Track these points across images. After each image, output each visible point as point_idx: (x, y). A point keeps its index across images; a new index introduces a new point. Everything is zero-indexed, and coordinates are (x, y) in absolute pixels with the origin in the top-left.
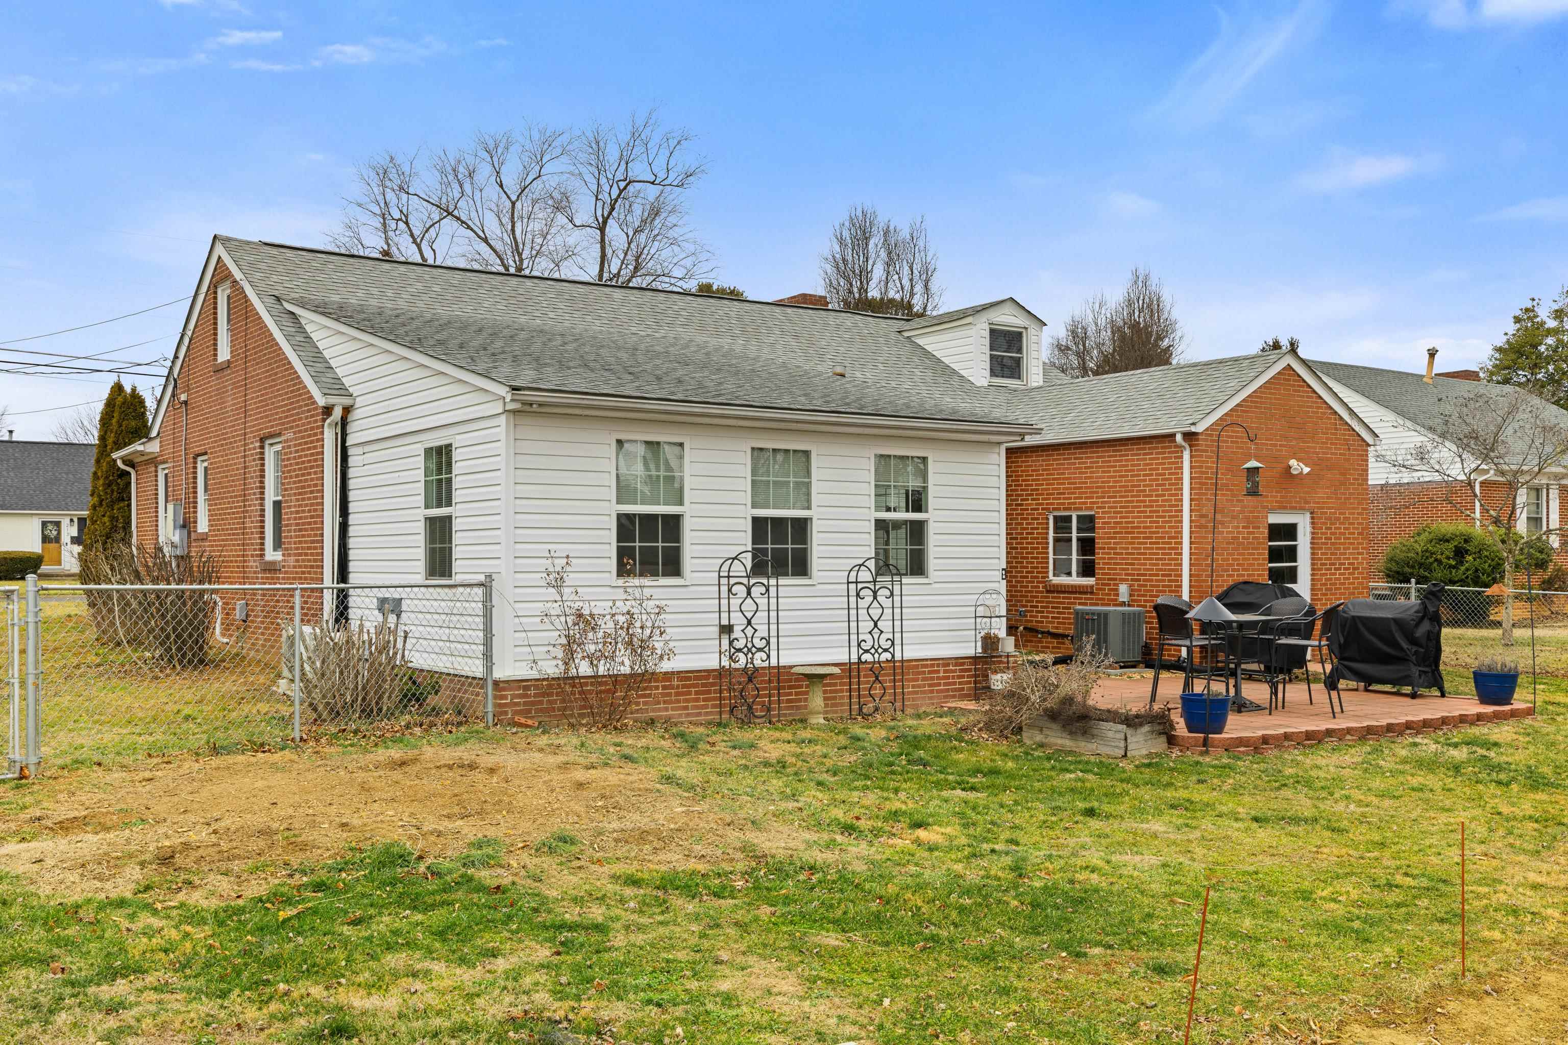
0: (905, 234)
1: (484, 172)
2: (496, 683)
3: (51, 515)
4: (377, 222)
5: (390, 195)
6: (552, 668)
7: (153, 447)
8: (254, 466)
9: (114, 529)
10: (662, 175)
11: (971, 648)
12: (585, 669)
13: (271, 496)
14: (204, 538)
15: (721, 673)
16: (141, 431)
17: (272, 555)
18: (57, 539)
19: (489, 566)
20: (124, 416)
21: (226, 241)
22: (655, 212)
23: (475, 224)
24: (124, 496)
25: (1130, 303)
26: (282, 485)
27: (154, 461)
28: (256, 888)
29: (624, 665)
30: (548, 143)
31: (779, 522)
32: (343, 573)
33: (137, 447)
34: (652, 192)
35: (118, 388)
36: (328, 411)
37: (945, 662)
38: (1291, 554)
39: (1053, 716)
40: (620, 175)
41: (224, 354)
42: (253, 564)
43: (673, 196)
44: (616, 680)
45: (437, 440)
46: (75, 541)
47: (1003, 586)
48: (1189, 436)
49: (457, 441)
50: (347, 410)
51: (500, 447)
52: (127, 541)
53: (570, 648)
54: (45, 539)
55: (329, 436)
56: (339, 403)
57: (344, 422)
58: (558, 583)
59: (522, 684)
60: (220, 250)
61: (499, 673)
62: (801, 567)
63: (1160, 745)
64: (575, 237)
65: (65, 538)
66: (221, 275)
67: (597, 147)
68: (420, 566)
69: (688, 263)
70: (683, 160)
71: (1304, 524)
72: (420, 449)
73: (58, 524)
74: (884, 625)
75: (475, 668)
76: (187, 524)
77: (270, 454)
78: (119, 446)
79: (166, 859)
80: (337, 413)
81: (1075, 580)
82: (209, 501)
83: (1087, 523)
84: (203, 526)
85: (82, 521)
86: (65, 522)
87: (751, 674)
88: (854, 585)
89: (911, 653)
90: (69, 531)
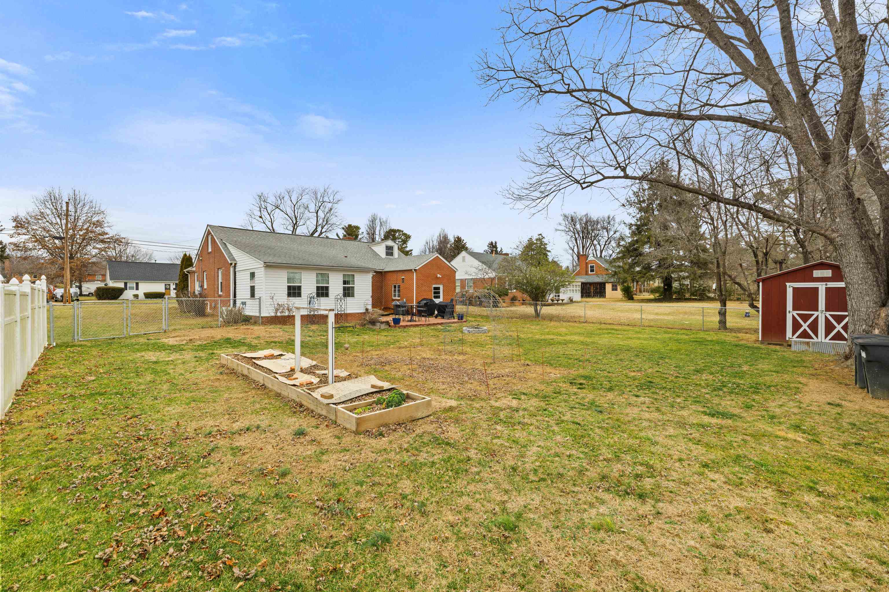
0: (384, 220)
1: (287, 198)
2: (262, 317)
3: (168, 282)
4: (258, 209)
5: (262, 202)
6: (273, 315)
7: (194, 269)
8: (216, 274)
9: (184, 287)
10: (332, 201)
11: (363, 311)
12: (279, 314)
13: (220, 281)
14: (206, 289)
15: (308, 315)
16: (191, 265)
17: (220, 293)
18: (169, 289)
19: (261, 295)
20: (187, 261)
21: (210, 226)
22: (331, 209)
23: (284, 210)
24: (187, 280)
25: (440, 236)
26: (222, 279)
27: (194, 272)
28: (205, 342)
29: (287, 314)
30: (304, 191)
31: (322, 287)
32: (235, 296)
33: (190, 269)
34: (330, 205)
35: (185, 255)
36: (231, 264)
37: (358, 313)
38: (439, 293)
39: (370, 322)
40: (321, 200)
41: (210, 250)
42: (216, 295)
43: (335, 206)
44: (284, 316)
45: (252, 271)
46: (174, 289)
47: (371, 299)
48: (415, 270)
49: (256, 271)
50: (235, 264)
51: (263, 273)
52: (187, 290)
53: (277, 310)
54: (166, 289)
55: (232, 269)
56: (234, 262)
57: (235, 266)
58: (272, 298)
59: (267, 318)
60: (209, 228)
61: (262, 315)
62: (327, 295)
63: (388, 327)
64: (310, 215)
65: (172, 288)
66: (209, 233)
67: (316, 193)
68: (249, 295)
69: (340, 221)
70: (337, 197)
71: (441, 287)
72: (249, 273)
73: (169, 285)
74: (343, 306)
75: (258, 315)
76: (202, 286)
77: (220, 272)
78: (186, 268)
79: (191, 340)
80: (233, 264)
81: (397, 298)
82: (207, 281)
83: (399, 287)
84: (205, 287)
85: (176, 284)
86: (172, 284)
87: (314, 315)
88: (337, 299)
89: (348, 312)
90: (173, 286)
